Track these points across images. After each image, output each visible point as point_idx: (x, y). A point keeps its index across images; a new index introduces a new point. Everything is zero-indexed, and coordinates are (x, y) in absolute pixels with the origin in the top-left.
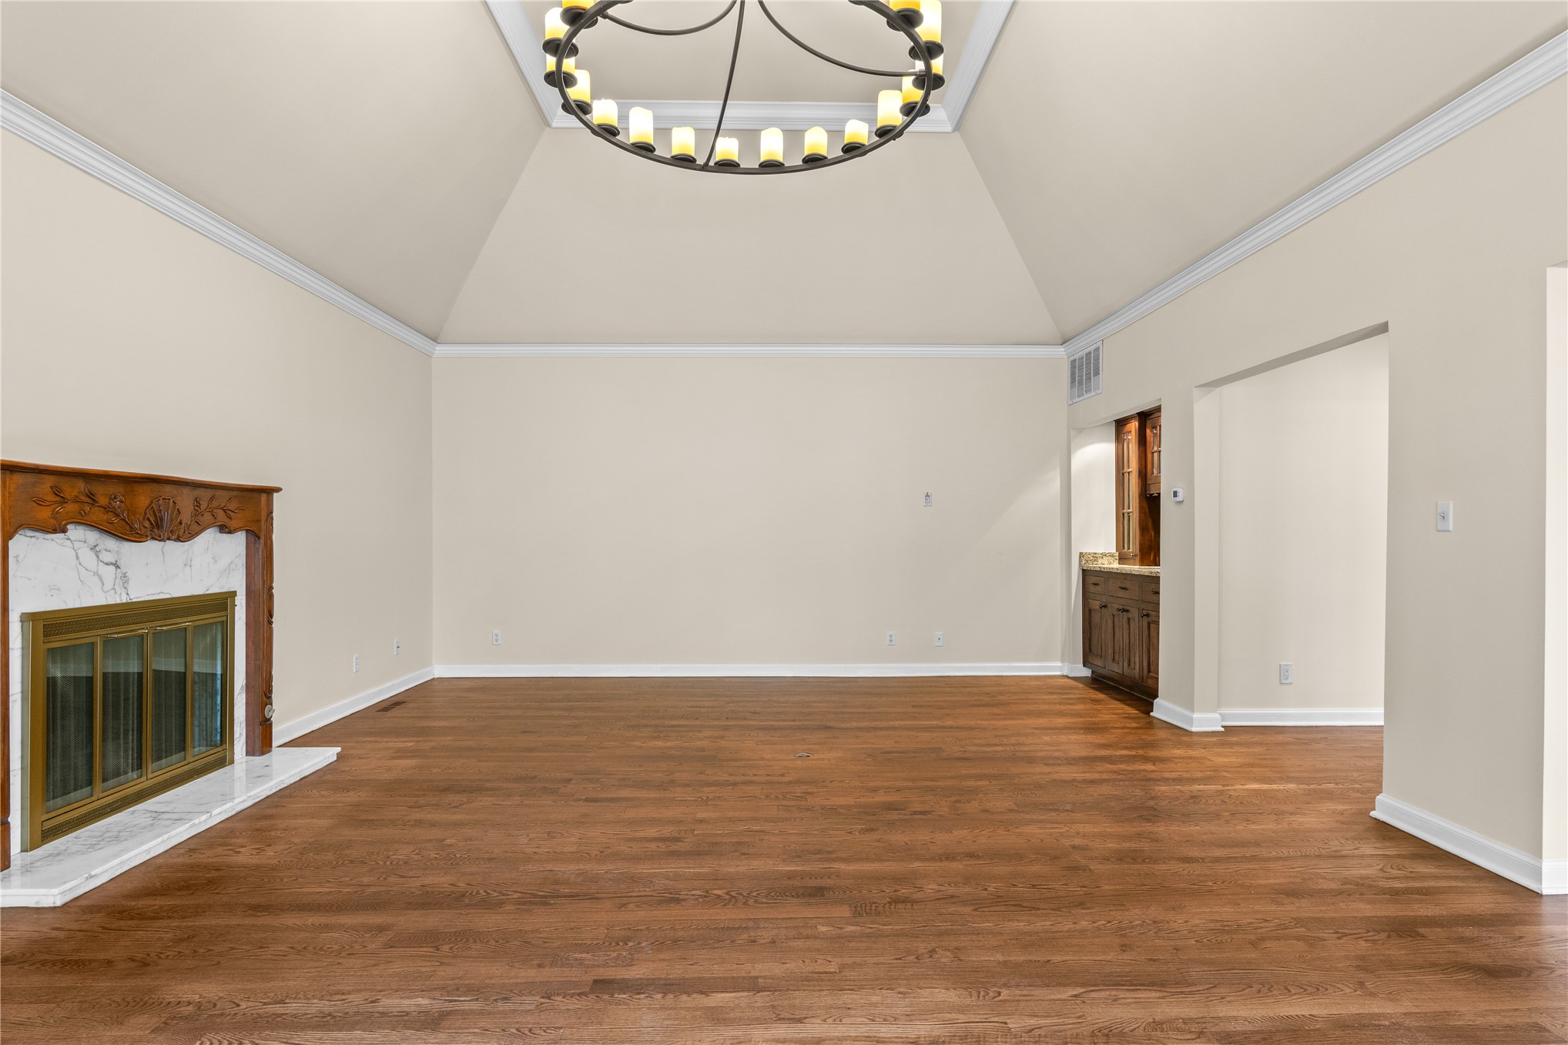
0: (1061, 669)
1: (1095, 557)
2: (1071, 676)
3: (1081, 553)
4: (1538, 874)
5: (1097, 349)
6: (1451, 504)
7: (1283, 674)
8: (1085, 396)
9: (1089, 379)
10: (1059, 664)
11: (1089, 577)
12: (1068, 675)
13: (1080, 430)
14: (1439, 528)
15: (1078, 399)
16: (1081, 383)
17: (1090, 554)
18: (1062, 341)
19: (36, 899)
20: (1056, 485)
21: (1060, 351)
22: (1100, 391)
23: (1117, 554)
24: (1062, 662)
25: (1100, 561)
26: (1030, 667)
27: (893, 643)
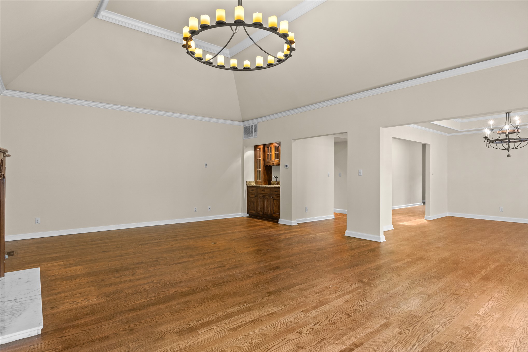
0: (241, 215)
1: (250, 182)
2: (244, 216)
3: (247, 182)
4: (380, 239)
5: (256, 125)
6: (362, 170)
7: (306, 210)
8: (250, 137)
9: (252, 133)
10: (241, 214)
11: (249, 188)
12: (243, 216)
13: (246, 147)
14: (359, 175)
15: (247, 138)
16: (249, 133)
17: (249, 182)
18: (242, 121)
19: (28, 334)
20: (240, 162)
21: (241, 124)
22: (256, 137)
23: (255, 182)
24: (241, 213)
25: (251, 184)
26: (235, 215)
27: (196, 211)
